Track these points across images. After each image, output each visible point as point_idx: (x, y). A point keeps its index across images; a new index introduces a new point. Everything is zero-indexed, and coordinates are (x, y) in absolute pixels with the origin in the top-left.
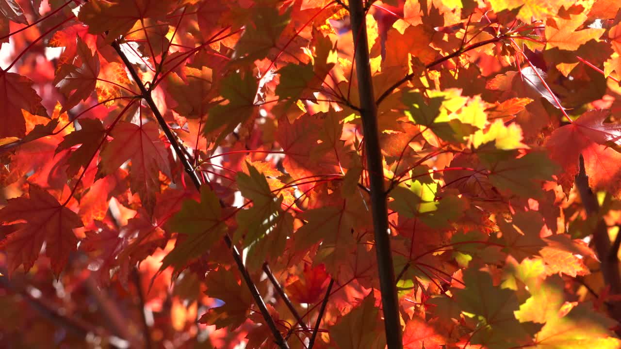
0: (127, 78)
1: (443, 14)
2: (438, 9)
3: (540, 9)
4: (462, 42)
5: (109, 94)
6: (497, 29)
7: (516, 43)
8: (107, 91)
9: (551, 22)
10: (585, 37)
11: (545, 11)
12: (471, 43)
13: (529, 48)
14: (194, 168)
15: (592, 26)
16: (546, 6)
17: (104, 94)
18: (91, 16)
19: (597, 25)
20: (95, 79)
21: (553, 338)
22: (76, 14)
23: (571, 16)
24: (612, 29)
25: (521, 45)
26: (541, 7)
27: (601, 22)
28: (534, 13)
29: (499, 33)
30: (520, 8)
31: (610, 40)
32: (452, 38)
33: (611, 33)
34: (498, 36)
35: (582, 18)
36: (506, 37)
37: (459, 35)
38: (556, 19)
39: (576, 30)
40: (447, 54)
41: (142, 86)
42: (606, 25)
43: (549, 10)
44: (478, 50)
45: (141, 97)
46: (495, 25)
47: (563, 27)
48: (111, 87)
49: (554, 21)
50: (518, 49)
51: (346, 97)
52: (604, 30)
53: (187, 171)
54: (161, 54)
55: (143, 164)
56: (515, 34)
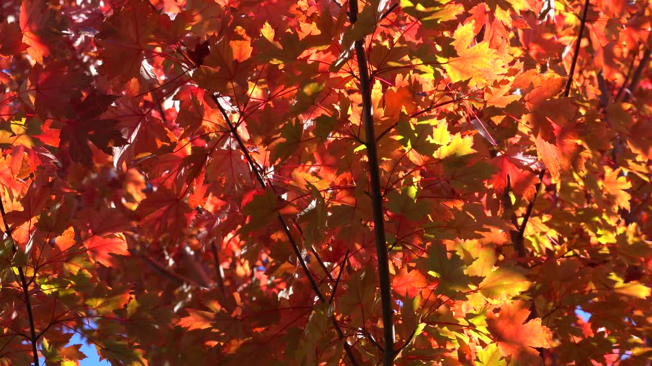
0: (223, 119)
1: (422, 84)
2: (418, 81)
3: (481, 80)
4: (433, 102)
5: (211, 129)
6: (455, 94)
7: (467, 103)
8: (210, 128)
9: (488, 91)
10: (510, 99)
11: (484, 81)
12: (438, 103)
13: (476, 107)
14: (263, 177)
15: (514, 93)
16: (484, 78)
17: (209, 129)
18: (200, 77)
19: (518, 92)
20: (201, 119)
21: (489, 285)
22: (191, 75)
23: (501, 86)
24: (527, 95)
25: (470, 105)
26: (482, 79)
27: (520, 91)
28: (477, 82)
29: (456, 97)
30: (469, 79)
31: (525, 101)
32: (427, 99)
33: (526, 98)
34: (455, 99)
35: (507, 88)
36: (460, 100)
37: (431, 98)
38: (491, 88)
39: (504, 96)
40: (424, 109)
41: (231, 125)
42: (523, 93)
43: (487, 80)
44: (443, 107)
45: (230, 132)
46: (453, 92)
47: (496, 93)
48: (213, 125)
49: (490, 89)
50: (468, 107)
51: (357, 136)
52: (521, 96)
53: (258, 179)
54: (243, 105)
55: (233, 175)
56: (467, 98)
